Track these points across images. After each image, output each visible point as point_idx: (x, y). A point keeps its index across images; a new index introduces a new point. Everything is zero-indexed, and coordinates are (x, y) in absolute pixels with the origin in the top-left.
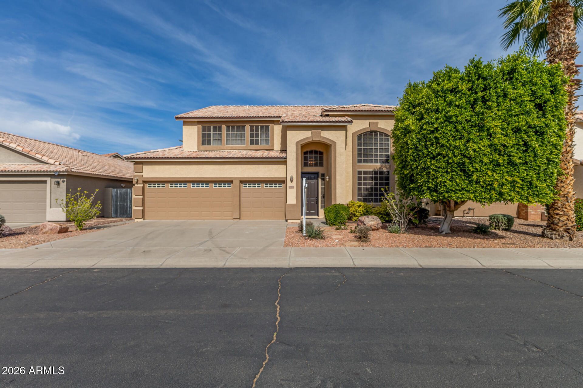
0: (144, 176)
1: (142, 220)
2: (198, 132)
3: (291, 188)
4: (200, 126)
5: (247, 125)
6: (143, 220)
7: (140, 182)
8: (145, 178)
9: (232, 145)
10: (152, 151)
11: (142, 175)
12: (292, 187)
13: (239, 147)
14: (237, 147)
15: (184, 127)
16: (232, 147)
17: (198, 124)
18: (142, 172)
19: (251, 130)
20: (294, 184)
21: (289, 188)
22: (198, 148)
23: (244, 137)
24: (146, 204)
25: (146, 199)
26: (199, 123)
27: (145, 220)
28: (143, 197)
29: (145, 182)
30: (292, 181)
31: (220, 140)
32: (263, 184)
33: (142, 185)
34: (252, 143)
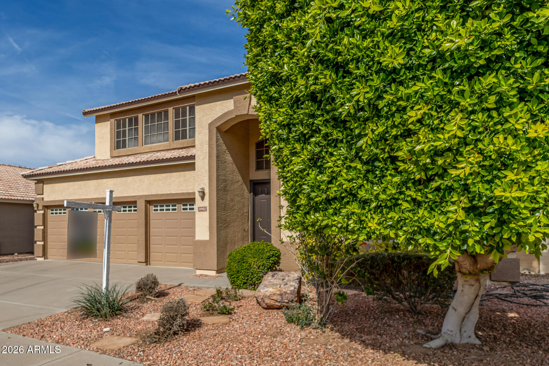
0: (45, 200)
1: (42, 259)
2: (111, 129)
3: (202, 211)
4: (113, 120)
5: (169, 109)
6: (45, 259)
7: (40, 207)
8: (47, 202)
9: (152, 143)
10: (58, 164)
11: (43, 198)
12: (203, 209)
13: (160, 146)
14: (156, 146)
15: (96, 125)
16: (150, 148)
17: (111, 118)
18: (43, 194)
19: (177, 115)
20: (206, 203)
21: (199, 211)
22: (111, 155)
23: (166, 129)
24: (50, 237)
25: (49, 231)
26: (112, 115)
27: (47, 259)
28: (44, 227)
29: (46, 207)
30: (203, 198)
31: (136, 139)
32: (179, 205)
33: (42, 212)
34: (177, 138)
